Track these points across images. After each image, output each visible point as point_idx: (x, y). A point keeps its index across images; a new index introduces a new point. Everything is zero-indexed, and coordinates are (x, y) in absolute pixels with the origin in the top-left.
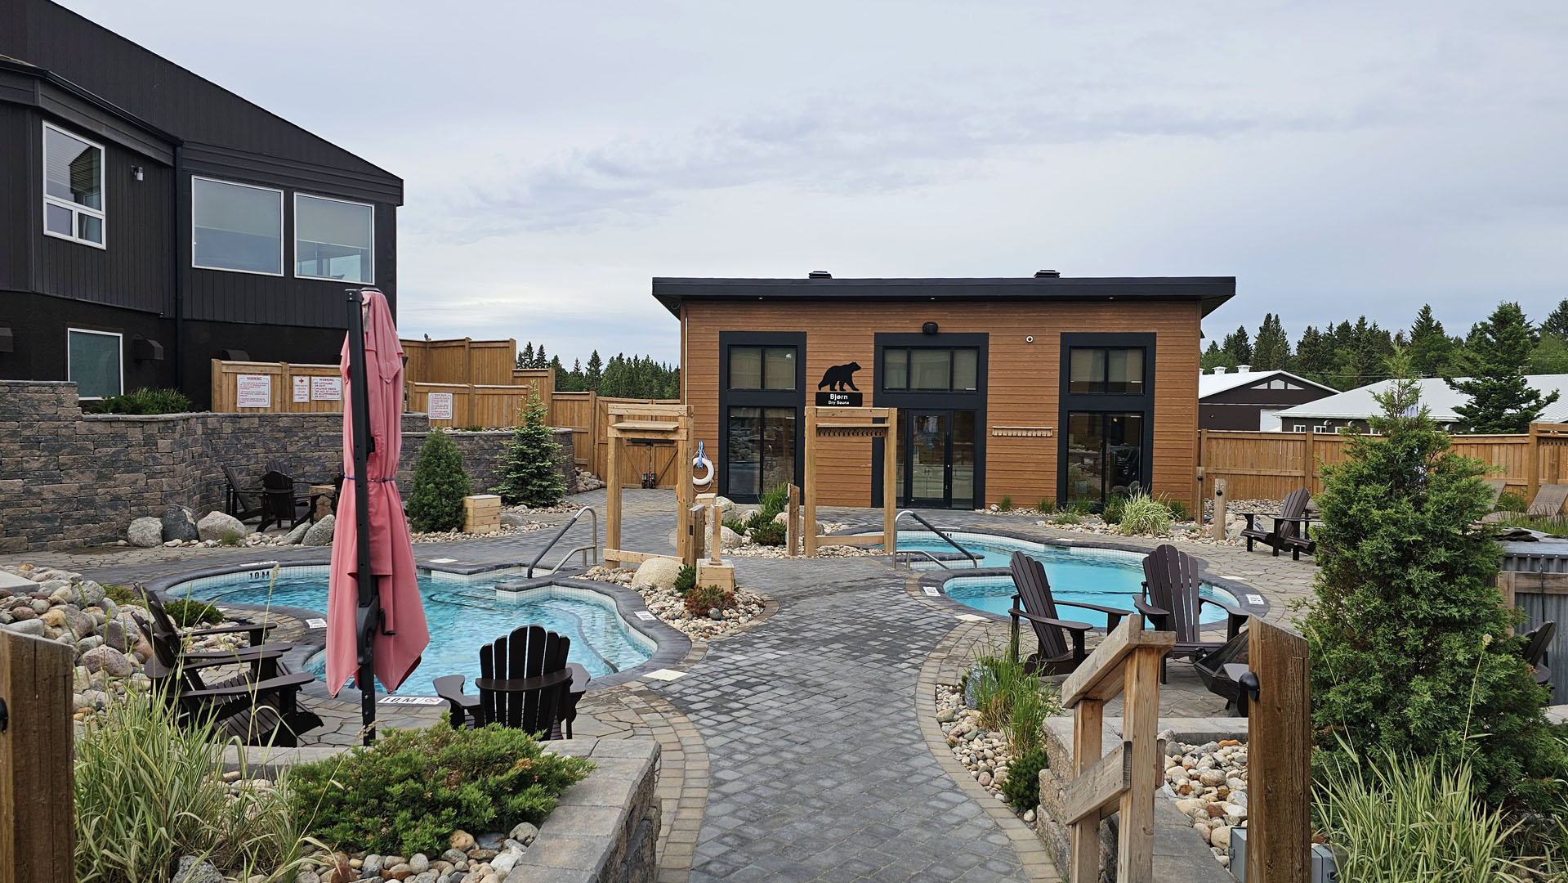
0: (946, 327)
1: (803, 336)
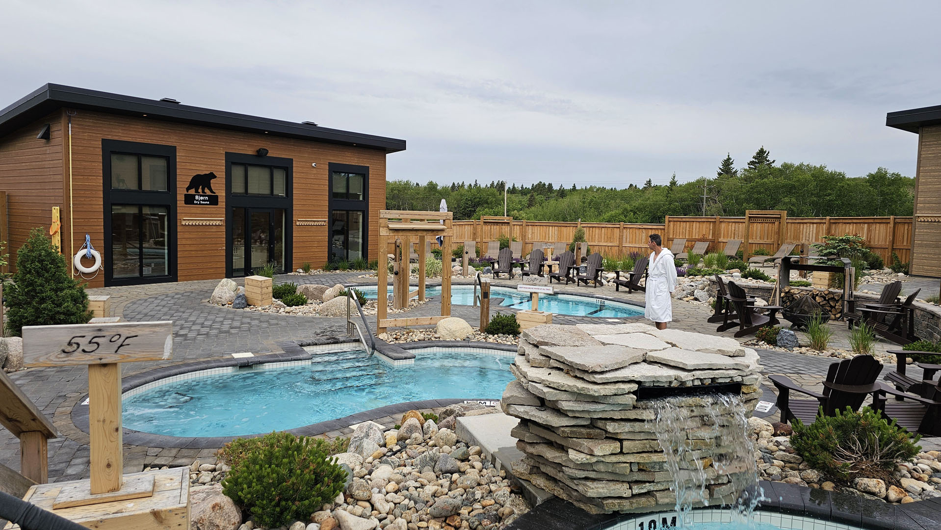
0: (272, 153)
1: (174, 149)
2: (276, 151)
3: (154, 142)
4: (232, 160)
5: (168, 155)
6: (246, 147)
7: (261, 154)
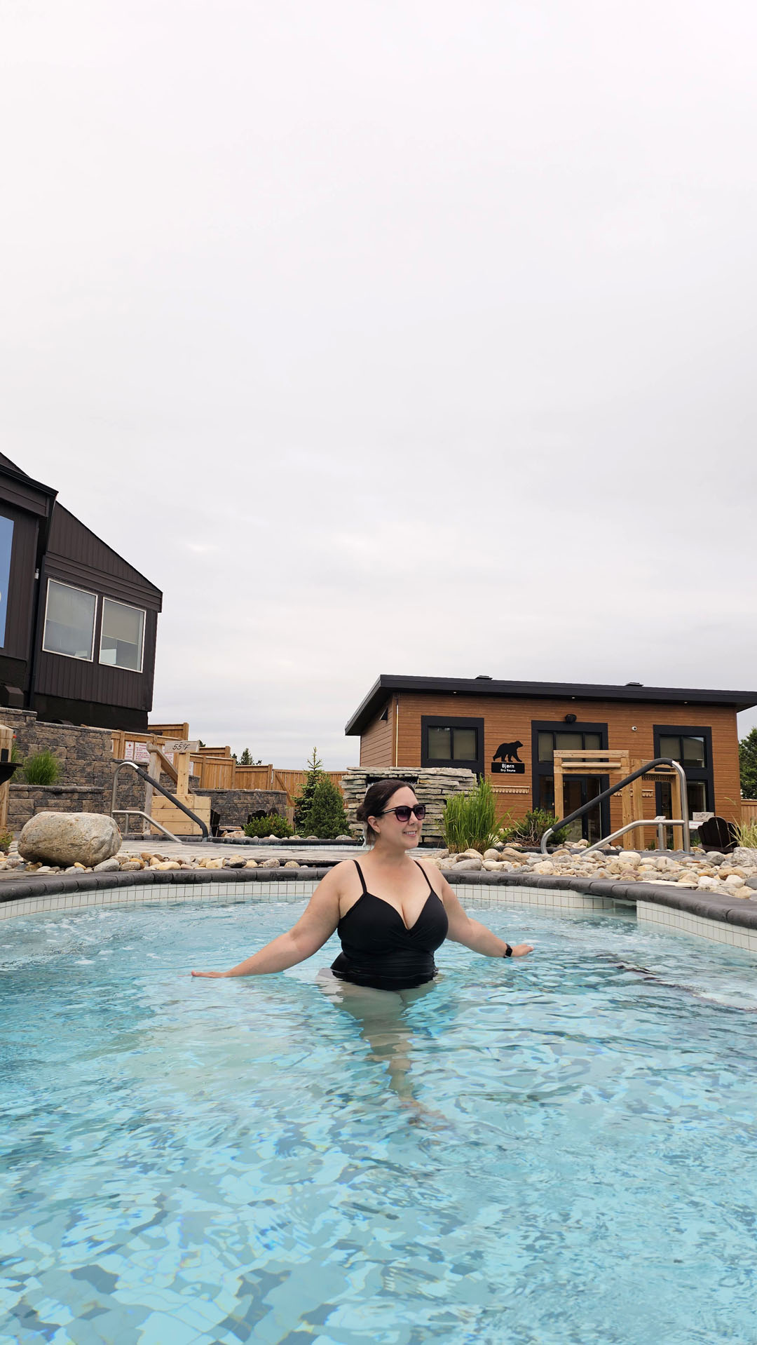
0: (580, 719)
1: (481, 721)
2: (585, 716)
3: (465, 715)
4: (539, 729)
5: (476, 727)
6: (554, 715)
7: (570, 720)
